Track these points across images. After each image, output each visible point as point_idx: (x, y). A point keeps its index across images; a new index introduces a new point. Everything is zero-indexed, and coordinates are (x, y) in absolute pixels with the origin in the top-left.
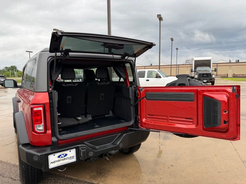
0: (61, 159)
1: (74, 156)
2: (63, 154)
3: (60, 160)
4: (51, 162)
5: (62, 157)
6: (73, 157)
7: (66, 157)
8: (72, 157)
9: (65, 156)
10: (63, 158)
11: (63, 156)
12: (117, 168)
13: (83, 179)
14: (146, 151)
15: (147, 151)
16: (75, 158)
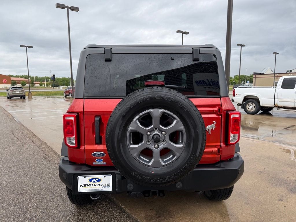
0: (94, 184)
1: (110, 184)
2: (96, 179)
3: (92, 185)
4: (81, 185)
5: (94, 182)
6: (108, 185)
7: (99, 183)
8: (106, 185)
9: (98, 181)
10: (96, 183)
11: (96, 181)
12: (186, 216)
13: (135, 216)
14: (246, 203)
15: (248, 204)
16: (110, 187)
